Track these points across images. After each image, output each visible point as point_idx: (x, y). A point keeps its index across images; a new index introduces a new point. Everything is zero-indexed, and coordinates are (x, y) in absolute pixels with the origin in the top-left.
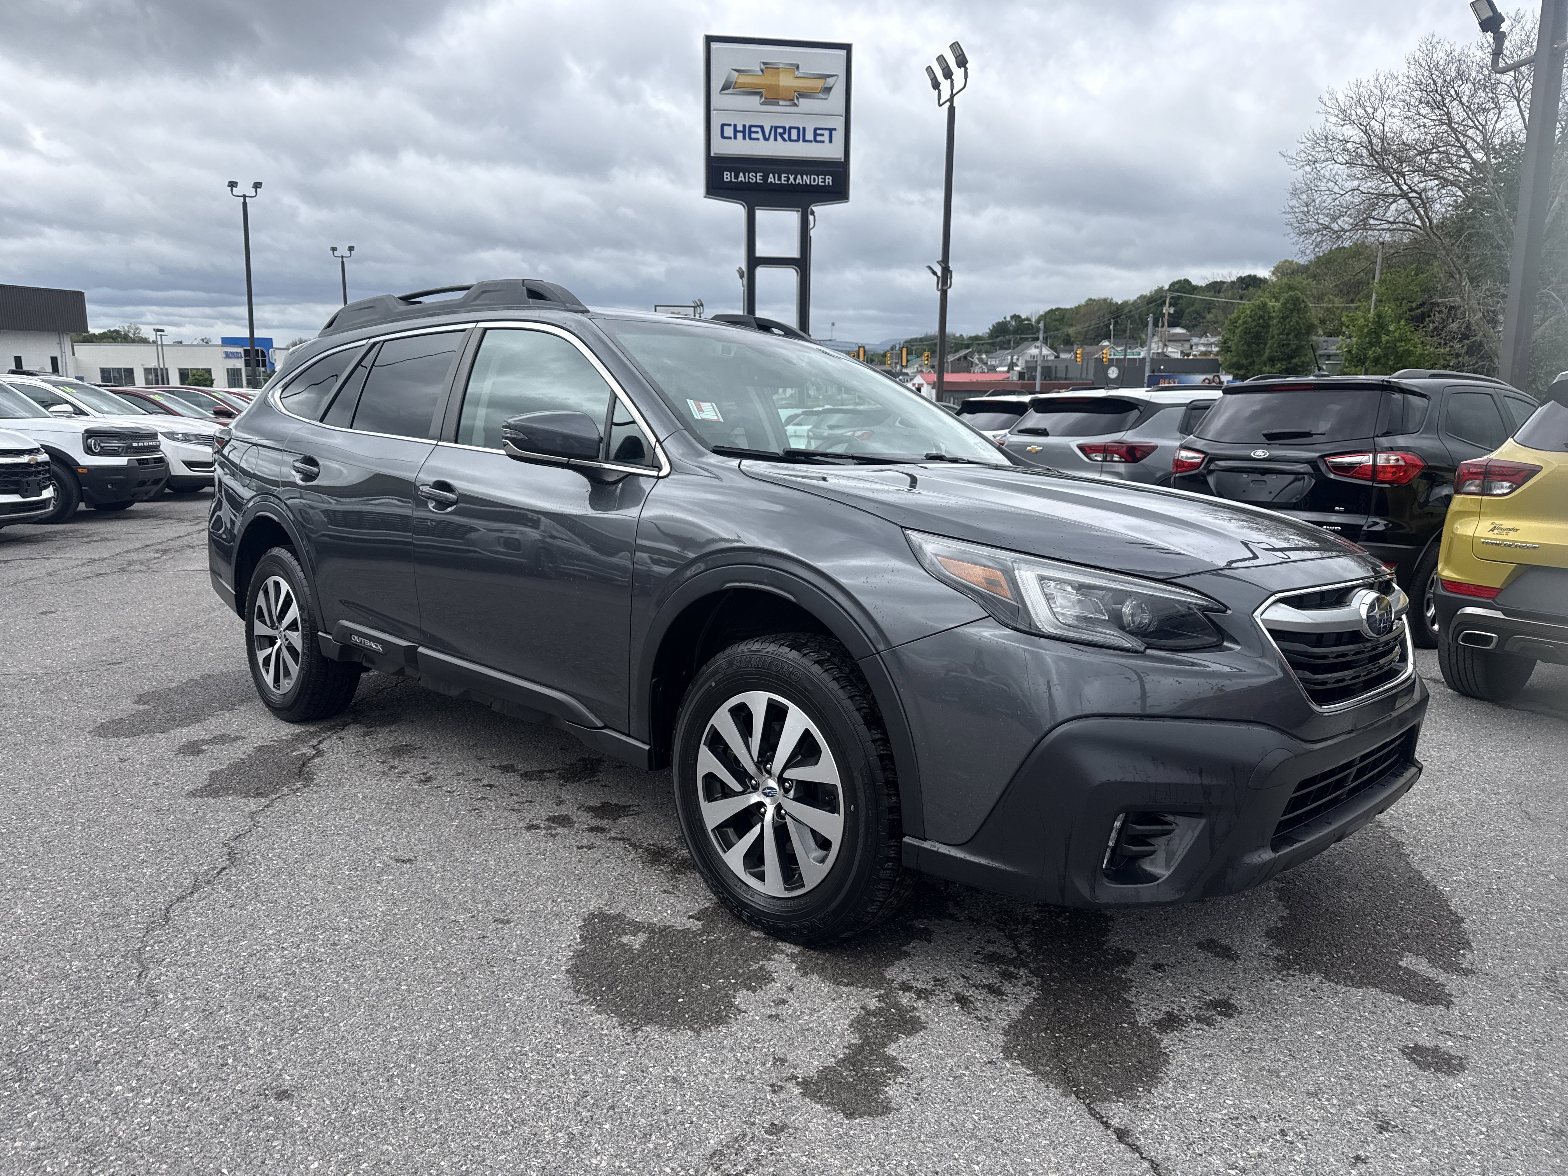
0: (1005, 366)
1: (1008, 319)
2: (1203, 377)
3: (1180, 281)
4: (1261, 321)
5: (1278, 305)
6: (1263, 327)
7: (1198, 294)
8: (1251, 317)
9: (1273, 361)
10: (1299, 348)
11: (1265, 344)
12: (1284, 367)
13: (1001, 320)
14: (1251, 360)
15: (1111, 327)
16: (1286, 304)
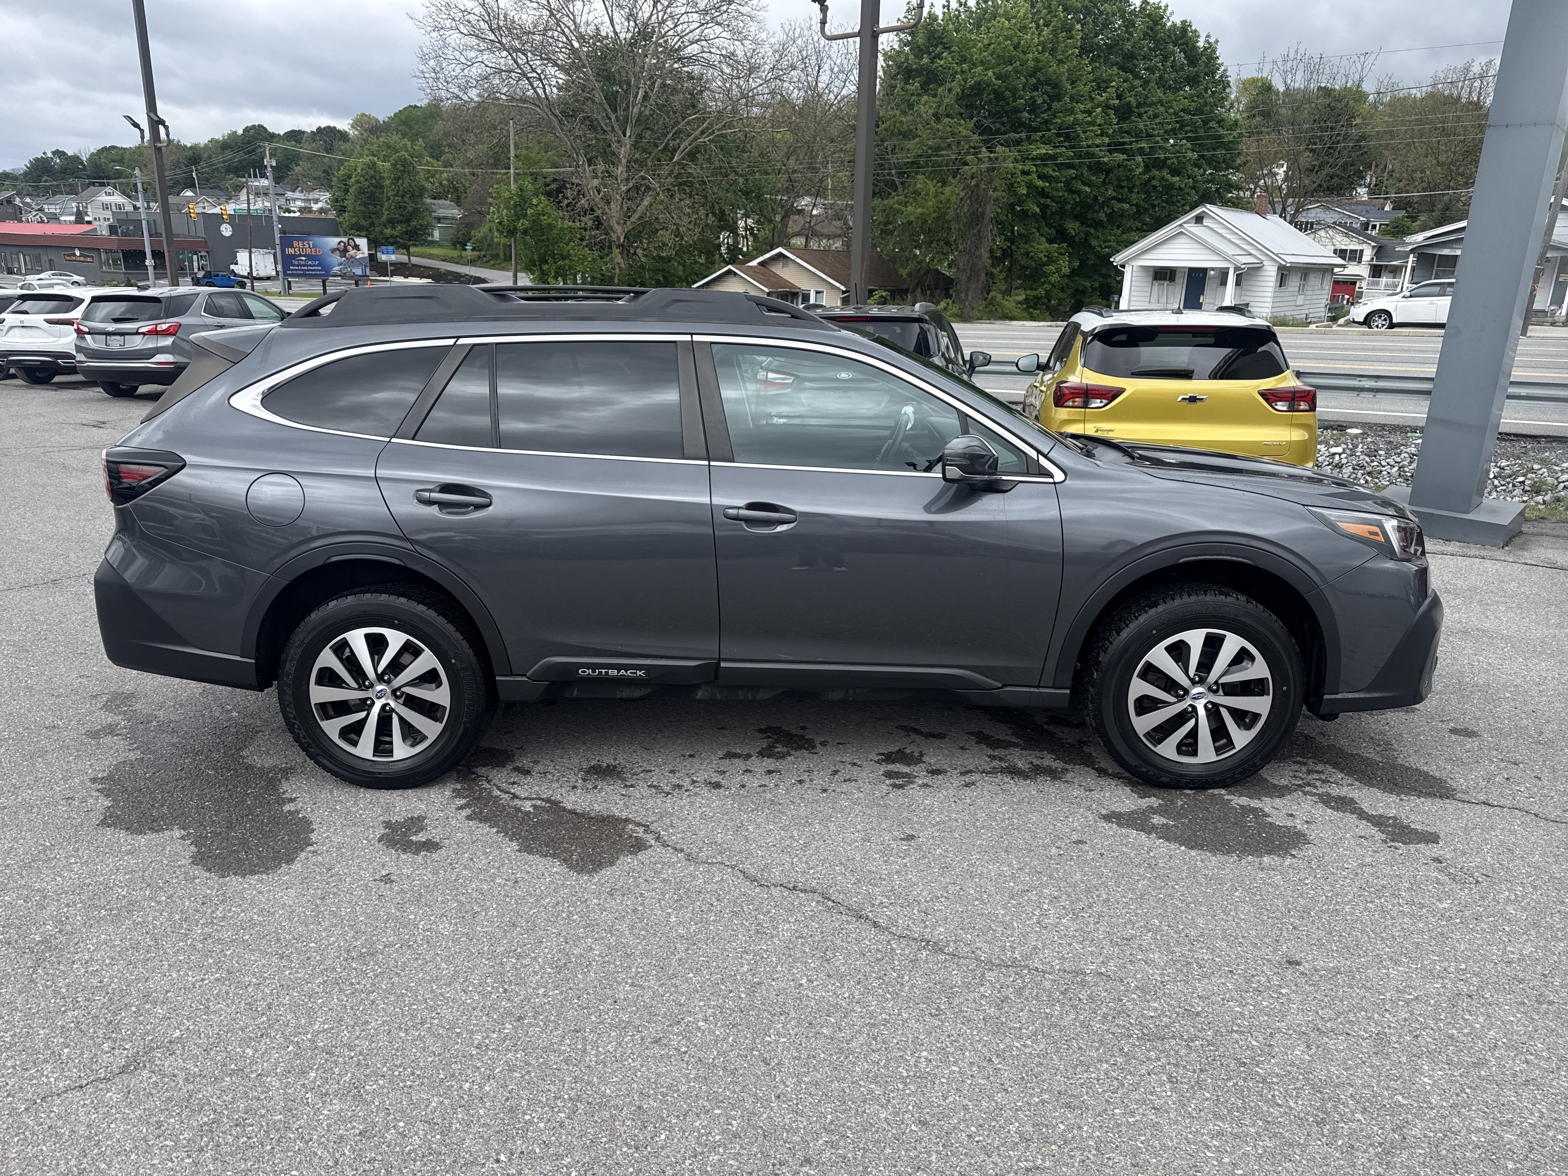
0: (71, 215)
1: (50, 155)
2: (337, 240)
3: (254, 126)
4: (374, 181)
5: (387, 165)
6: (376, 187)
7: (278, 142)
8: (362, 176)
9: (393, 224)
10: (416, 210)
11: (382, 206)
12: (404, 230)
13: (40, 155)
14: (370, 221)
15: (194, 174)
16: (395, 165)
